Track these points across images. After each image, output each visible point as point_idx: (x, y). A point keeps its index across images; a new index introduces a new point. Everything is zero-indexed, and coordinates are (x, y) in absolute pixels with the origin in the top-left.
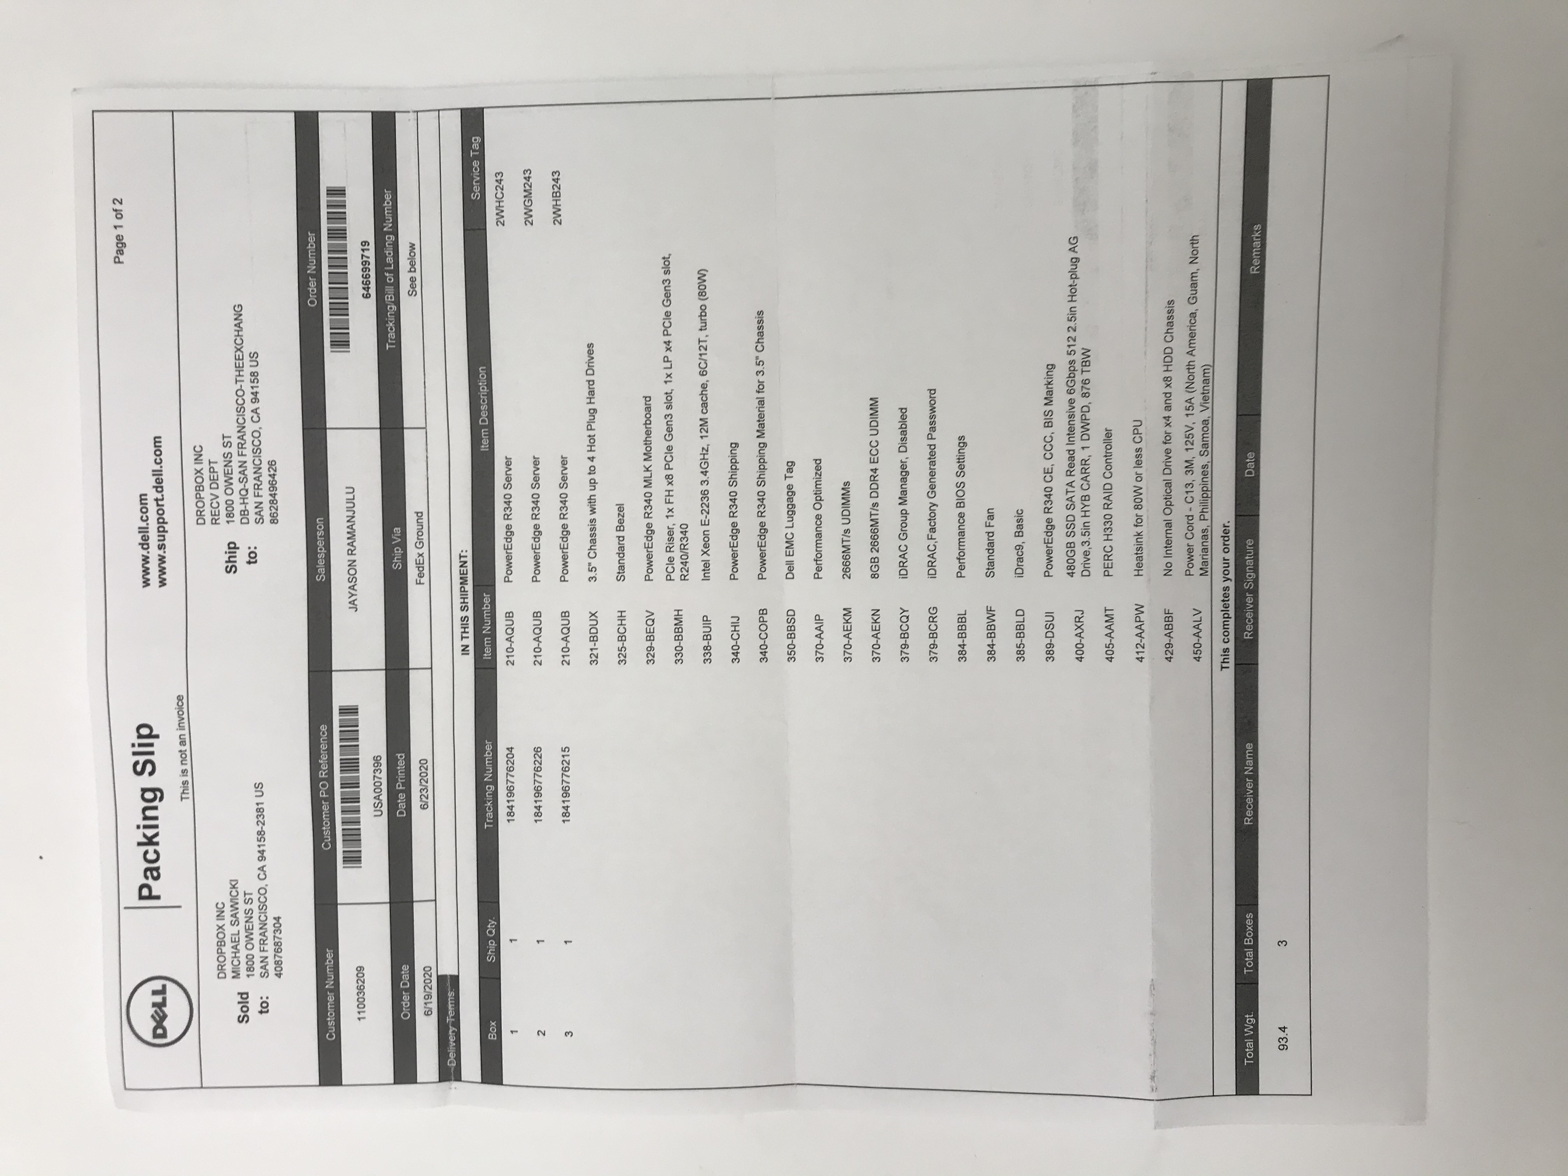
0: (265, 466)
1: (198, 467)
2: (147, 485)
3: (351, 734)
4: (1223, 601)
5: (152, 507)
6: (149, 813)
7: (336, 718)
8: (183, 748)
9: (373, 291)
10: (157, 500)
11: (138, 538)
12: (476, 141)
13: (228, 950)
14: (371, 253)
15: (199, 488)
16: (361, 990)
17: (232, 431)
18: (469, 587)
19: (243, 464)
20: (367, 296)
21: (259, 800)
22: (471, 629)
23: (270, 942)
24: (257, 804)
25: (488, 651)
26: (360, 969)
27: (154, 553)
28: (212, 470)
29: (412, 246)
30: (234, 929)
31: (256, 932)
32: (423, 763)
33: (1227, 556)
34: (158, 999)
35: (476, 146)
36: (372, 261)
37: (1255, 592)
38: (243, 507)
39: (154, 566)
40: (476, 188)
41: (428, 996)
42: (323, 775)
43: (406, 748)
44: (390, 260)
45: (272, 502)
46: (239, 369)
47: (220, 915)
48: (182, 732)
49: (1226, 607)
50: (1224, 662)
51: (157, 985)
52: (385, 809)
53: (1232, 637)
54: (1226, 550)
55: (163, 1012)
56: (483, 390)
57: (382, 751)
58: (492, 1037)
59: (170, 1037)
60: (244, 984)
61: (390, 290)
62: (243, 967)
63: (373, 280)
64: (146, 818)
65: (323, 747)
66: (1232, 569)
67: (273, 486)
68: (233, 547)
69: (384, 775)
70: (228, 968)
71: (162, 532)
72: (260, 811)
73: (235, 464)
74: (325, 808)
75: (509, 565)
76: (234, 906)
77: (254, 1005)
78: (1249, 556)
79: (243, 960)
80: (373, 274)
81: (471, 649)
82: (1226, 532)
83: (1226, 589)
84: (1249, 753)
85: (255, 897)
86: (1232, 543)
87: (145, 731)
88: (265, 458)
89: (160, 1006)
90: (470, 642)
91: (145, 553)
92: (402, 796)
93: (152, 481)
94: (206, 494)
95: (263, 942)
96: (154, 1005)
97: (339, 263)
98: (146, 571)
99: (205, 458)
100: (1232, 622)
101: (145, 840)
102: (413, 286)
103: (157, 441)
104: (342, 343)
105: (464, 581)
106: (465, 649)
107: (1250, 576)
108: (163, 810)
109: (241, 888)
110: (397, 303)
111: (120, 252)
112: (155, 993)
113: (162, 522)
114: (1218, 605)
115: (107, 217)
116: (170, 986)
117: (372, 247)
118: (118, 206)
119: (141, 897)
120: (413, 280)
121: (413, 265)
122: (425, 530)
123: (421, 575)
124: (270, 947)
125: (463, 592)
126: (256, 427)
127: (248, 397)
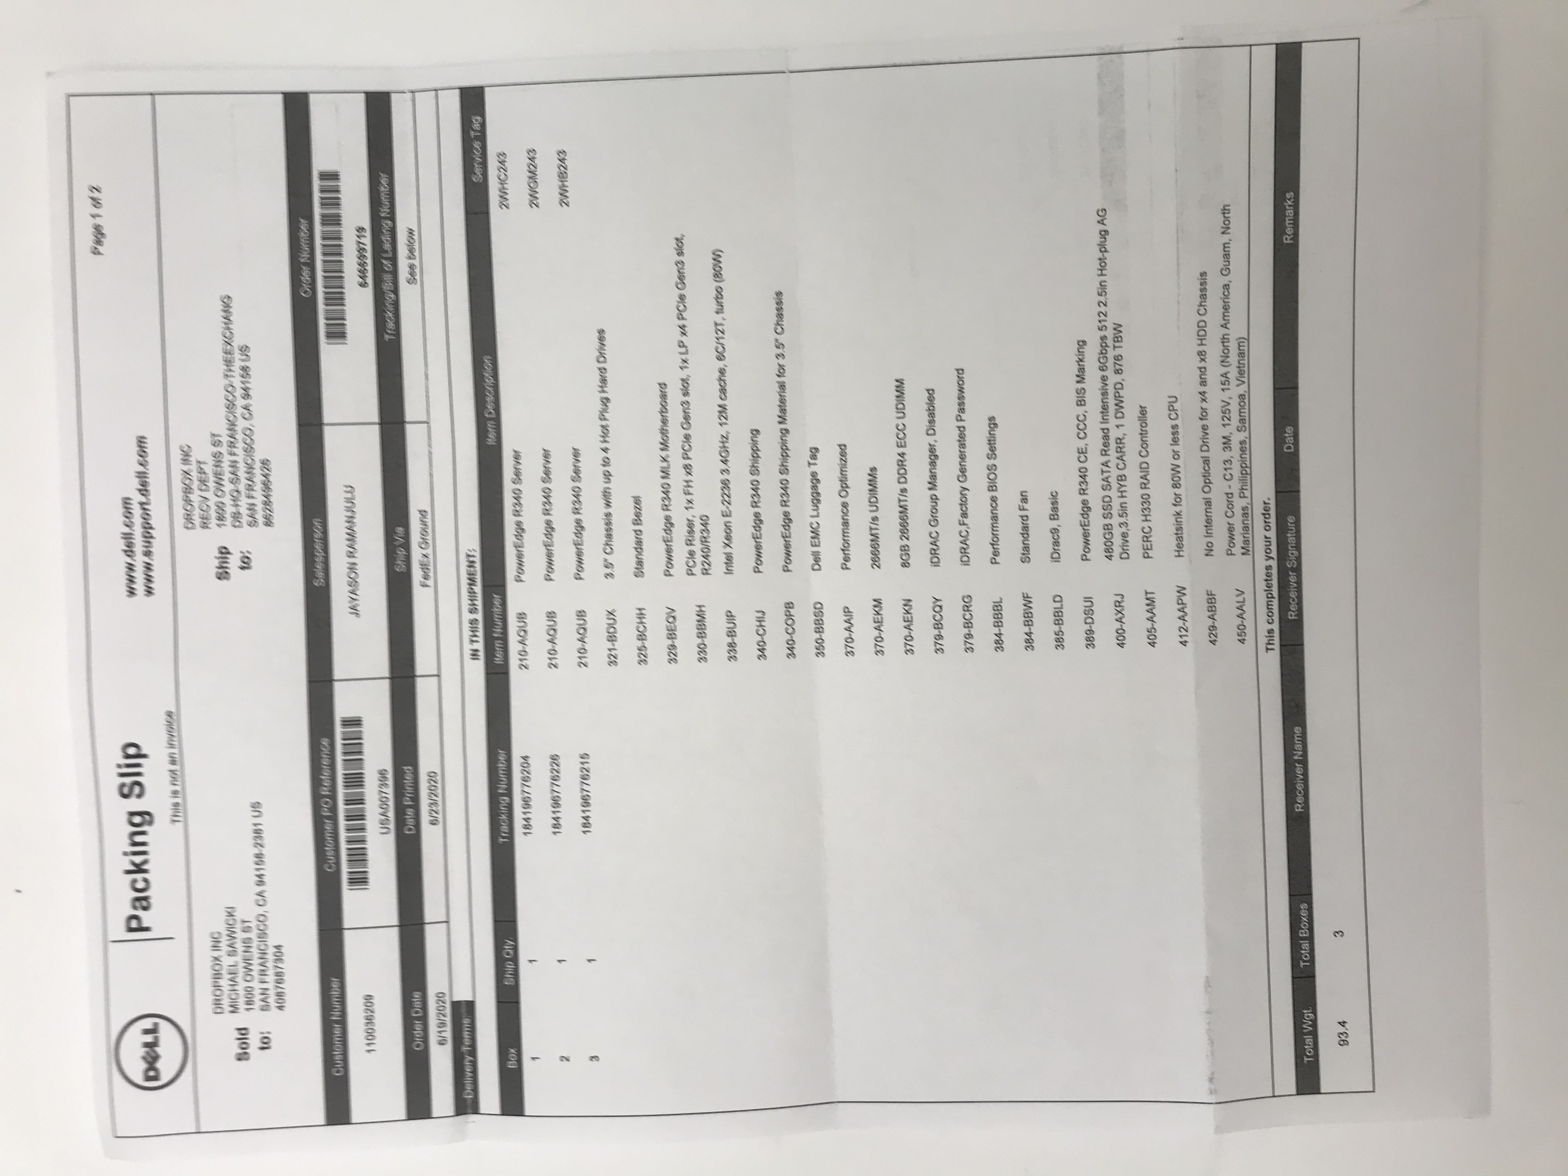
0: (258, 465)
1: (186, 468)
2: (132, 488)
3: (354, 747)
4: (1266, 580)
5: (137, 511)
6: (138, 839)
7: (339, 730)
8: (173, 767)
9: (370, 280)
10: (142, 504)
11: (121, 545)
12: (476, 120)
13: (224, 983)
14: (367, 241)
15: (188, 490)
16: (369, 1020)
17: (222, 430)
18: (478, 589)
19: (234, 464)
20: (363, 285)
21: (257, 821)
22: (480, 633)
23: (271, 972)
24: (255, 825)
25: (499, 655)
26: (369, 998)
27: (139, 560)
28: (201, 471)
29: (411, 232)
30: (231, 960)
31: (256, 962)
32: (432, 775)
33: (1268, 534)
34: (149, 1038)
35: (476, 126)
36: (369, 248)
37: (1298, 570)
38: (234, 510)
39: (139, 575)
40: (478, 170)
41: (442, 1024)
42: (325, 791)
43: (413, 761)
44: (387, 246)
45: (265, 503)
46: (228, 363)
47: (216, 947)
48: (172, 750)
49: (1269, 586)
50: (1270, 644)
51: (148, 1024)
52: (392, 826)
53: (1276, 618)
54: (1267, 528)
55: (155, 1052)
56: (489, 381)
57: (388, 765)
58: (512, 1065)
59: (165, 1078)
60: (242, 1019)
61: (387, 277)
62: (242, 1001)
63: (369, 268)
64: (135, 844)
65: (325, 762)
66: (1274, 547)
67: (267, 486)
68: (224, 552)
69: (390, 791)
70: (226, 1002)
71: (148, 537)
72: (258, 833)
73: (226, 465)
74: (328, 827)
75: (520, 564)
76: (231, 936)
77: (254, 1041)
78: (1291, 533)
79: (242, 993)
80: (369, 261)
81: (481, 654)
82: (1267, 509)
83: (1268, 568)
84: (1298, 737)
85: (253, 925)
86: (1273, 520)
87: (132, 751)
88: (258, 456)
89: (151, 1045)
90: (480, 646)
91: (129, 560)
92: (410, 812)
93: (136, 483)
94: (195, 497)
95: (263, 973)
96: (147, 1045)
97: (334, 251)
98: (131, 580)
99: (193, 459)
100: (1275, 603)
101: (132, 868)
102: (412, 274)
103: (141, 442)
104: (338, 334)
105: (472, 581)
106: (475, 654)
107: (1292, 554)
108: (153, 835)
109: (239, 915)
110: (396, 291)
111: (99, 242)
112: (147, 1032)
113: (147, 527)
114: (1261, 585)
115: (83, 207)
116: (163, 1025)
117: (368, 233)
118: (96, 194)
119: (131, 930)
120: (412, 267)
121: (411, 251)
122: (430, 531)
123: (426, 577)
124: (271, 978)
125: (472, 593)
126: (246, 424)
127: (239, 393)
